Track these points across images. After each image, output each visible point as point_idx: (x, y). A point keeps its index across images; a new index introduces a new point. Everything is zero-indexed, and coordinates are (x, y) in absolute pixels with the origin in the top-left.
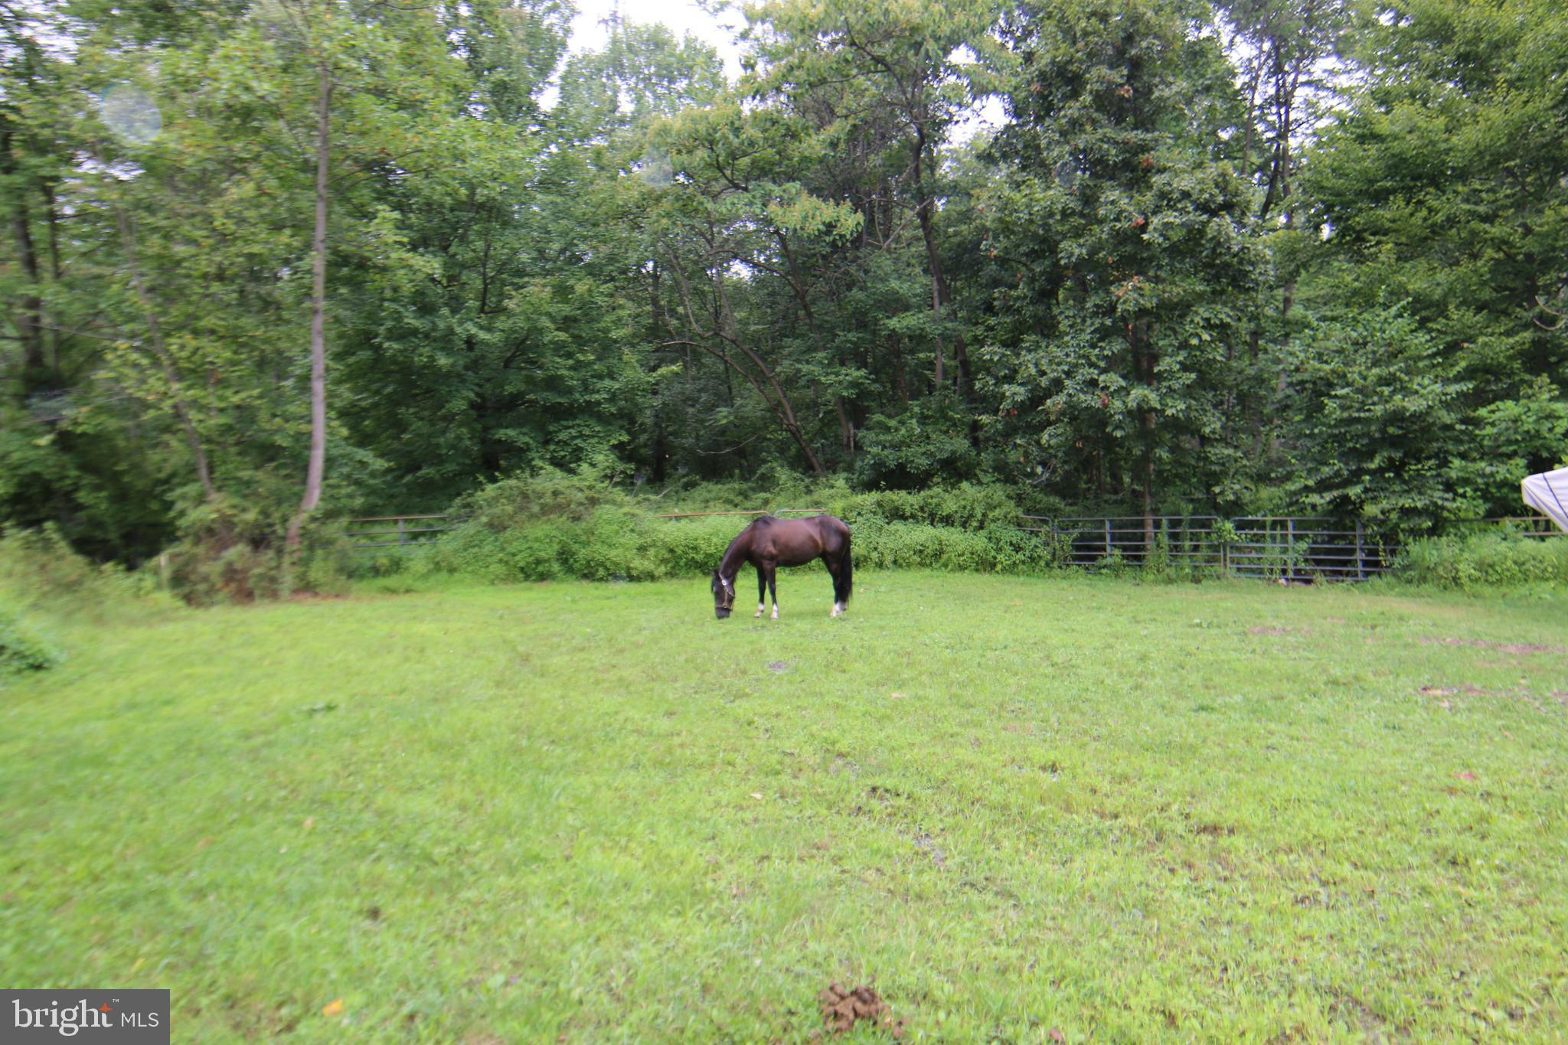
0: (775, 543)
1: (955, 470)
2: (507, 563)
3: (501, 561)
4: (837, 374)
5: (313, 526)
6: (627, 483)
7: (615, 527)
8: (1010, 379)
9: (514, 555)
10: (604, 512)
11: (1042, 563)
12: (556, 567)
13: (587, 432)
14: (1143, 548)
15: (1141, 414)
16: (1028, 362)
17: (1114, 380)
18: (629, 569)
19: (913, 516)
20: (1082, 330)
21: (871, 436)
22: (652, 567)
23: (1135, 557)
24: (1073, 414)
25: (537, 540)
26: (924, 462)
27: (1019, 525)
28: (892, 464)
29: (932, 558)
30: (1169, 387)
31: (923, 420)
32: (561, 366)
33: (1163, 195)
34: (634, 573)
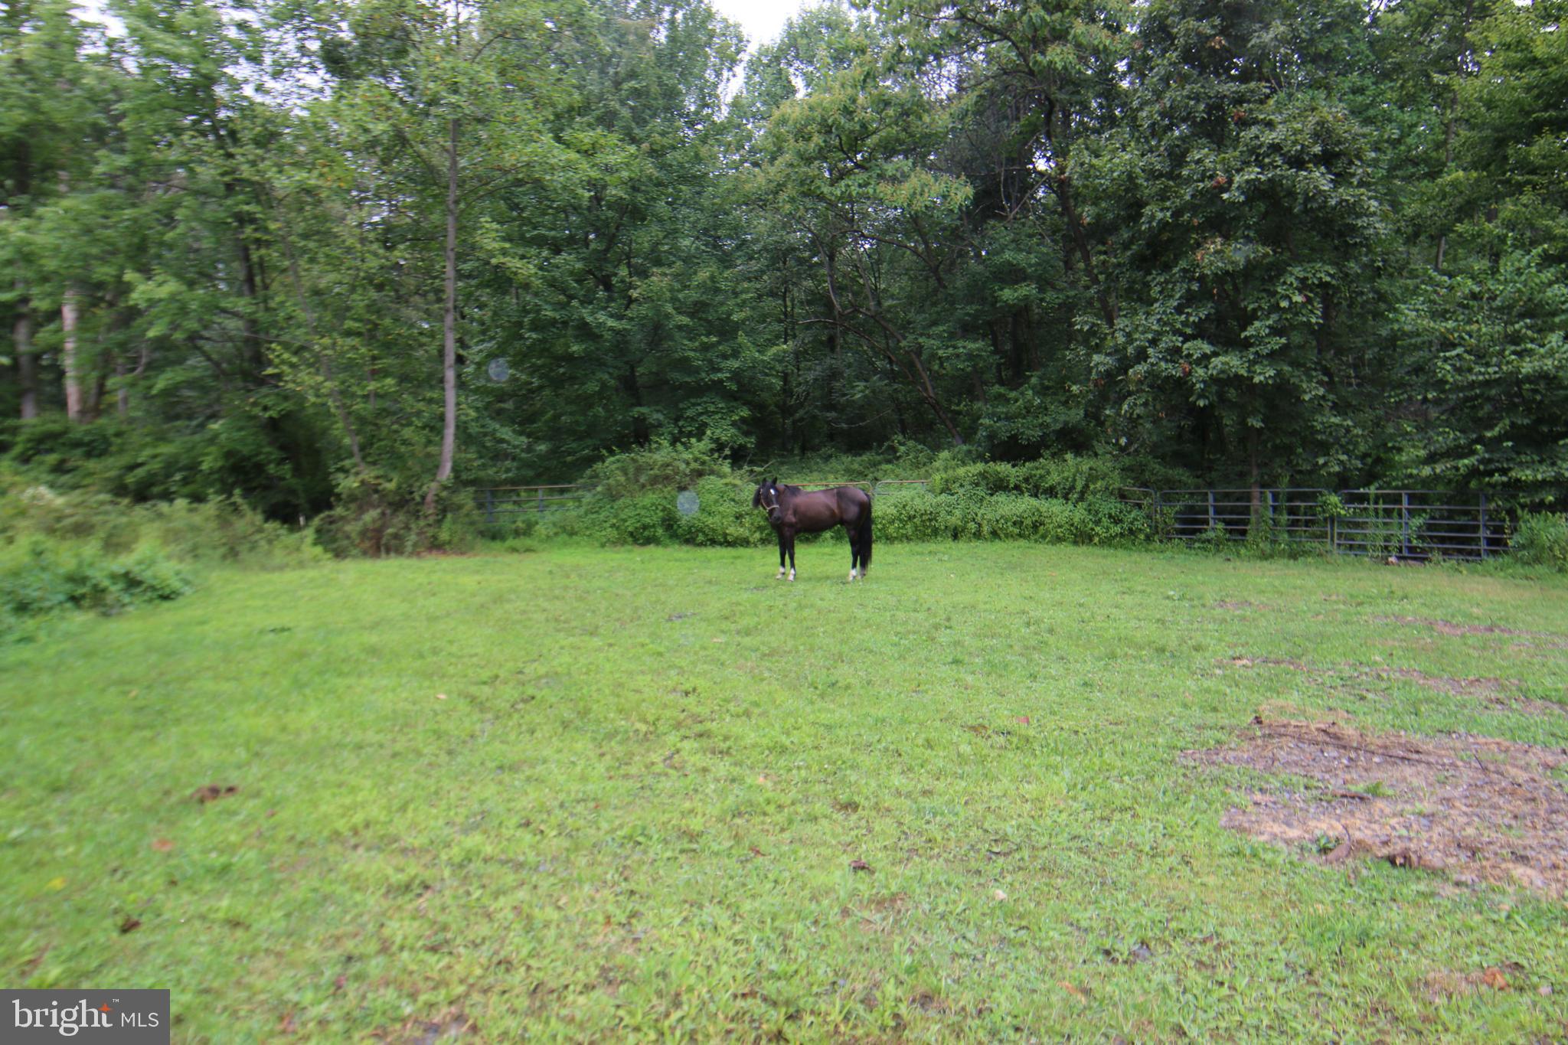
0: (795, 512)
1: (1074, 440)
2: (618, 528)
3: (613, 526)
4: (955, 347)
5: (444, 494)
7: (715, 497)
9: (625, 521)
10: (708, 482)
11: (1142, 537)
12: (660, 531)
13: (712, 408)
14: (1246, 522)
15: (1223, 382)
16: (1119, 332)
17: (1200, 347)
18: (725, 535)
19: (1017, 487)
20: (1172, 296)
21: (985, 408)
22: (747, 533)
23: (1237, 530)
24: (1157, 384)
25: (644, 507)
26: (1037, 434)
27: (1122, 496)
28: (1004, 436)
29: (1031, 530)
30: (1257, 353)
31: (1043, 391)
32: (688, 348)
33: (1252, 151)
34: (729, 538)
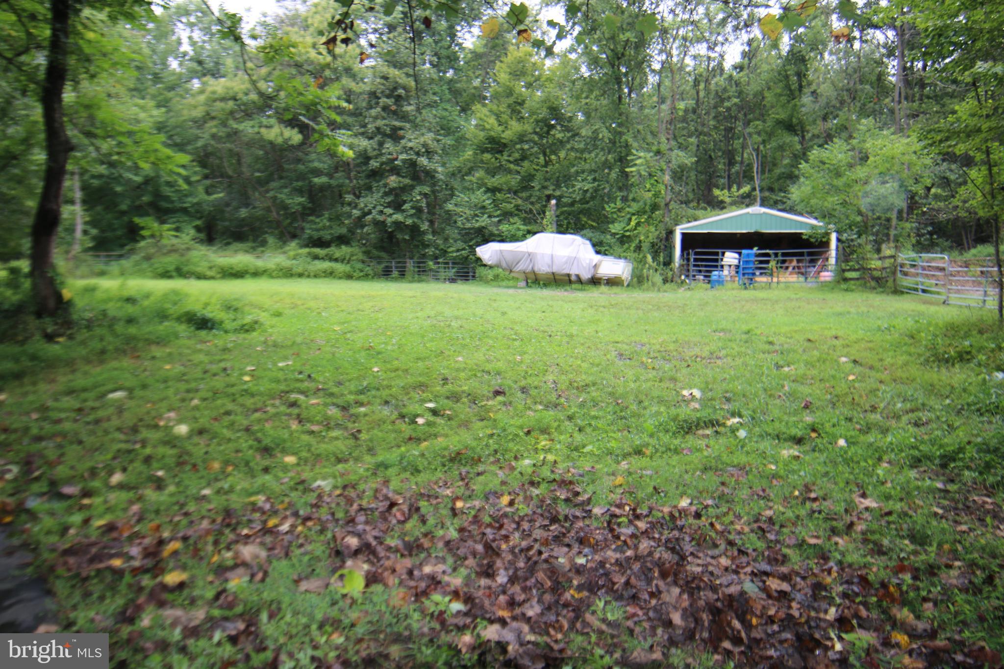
1: (342, 240)
2: (154, 271)
3: (151, 271)
4: (293, 199)
6: (201, 242)
7: (199, 259)
8: (355, 207)
9: (156, 268)
10: (194, 253)
11: (370, 277)
12: (174, 274)
13: (182, 220)
14: (405, 271)
15: (397, 224)
16: (362, 203)
17: (389, 211)
18: (205, 275)
19: (323, 258)
20: (379, 192)
21: (307, 226)
22: (214, 274)
23: (402, 275)
24: (376, 223)
25: (166, 263)
26: (329, 237)
27: (363, 262)
28: (316, 237)
29: (330, 274)
30: (406, 214)
31: (330, 220)
33: (405, 147)
34: (207, 276)
